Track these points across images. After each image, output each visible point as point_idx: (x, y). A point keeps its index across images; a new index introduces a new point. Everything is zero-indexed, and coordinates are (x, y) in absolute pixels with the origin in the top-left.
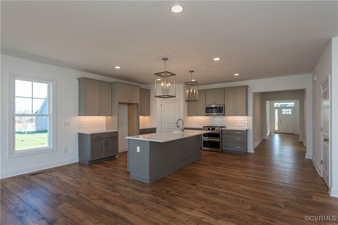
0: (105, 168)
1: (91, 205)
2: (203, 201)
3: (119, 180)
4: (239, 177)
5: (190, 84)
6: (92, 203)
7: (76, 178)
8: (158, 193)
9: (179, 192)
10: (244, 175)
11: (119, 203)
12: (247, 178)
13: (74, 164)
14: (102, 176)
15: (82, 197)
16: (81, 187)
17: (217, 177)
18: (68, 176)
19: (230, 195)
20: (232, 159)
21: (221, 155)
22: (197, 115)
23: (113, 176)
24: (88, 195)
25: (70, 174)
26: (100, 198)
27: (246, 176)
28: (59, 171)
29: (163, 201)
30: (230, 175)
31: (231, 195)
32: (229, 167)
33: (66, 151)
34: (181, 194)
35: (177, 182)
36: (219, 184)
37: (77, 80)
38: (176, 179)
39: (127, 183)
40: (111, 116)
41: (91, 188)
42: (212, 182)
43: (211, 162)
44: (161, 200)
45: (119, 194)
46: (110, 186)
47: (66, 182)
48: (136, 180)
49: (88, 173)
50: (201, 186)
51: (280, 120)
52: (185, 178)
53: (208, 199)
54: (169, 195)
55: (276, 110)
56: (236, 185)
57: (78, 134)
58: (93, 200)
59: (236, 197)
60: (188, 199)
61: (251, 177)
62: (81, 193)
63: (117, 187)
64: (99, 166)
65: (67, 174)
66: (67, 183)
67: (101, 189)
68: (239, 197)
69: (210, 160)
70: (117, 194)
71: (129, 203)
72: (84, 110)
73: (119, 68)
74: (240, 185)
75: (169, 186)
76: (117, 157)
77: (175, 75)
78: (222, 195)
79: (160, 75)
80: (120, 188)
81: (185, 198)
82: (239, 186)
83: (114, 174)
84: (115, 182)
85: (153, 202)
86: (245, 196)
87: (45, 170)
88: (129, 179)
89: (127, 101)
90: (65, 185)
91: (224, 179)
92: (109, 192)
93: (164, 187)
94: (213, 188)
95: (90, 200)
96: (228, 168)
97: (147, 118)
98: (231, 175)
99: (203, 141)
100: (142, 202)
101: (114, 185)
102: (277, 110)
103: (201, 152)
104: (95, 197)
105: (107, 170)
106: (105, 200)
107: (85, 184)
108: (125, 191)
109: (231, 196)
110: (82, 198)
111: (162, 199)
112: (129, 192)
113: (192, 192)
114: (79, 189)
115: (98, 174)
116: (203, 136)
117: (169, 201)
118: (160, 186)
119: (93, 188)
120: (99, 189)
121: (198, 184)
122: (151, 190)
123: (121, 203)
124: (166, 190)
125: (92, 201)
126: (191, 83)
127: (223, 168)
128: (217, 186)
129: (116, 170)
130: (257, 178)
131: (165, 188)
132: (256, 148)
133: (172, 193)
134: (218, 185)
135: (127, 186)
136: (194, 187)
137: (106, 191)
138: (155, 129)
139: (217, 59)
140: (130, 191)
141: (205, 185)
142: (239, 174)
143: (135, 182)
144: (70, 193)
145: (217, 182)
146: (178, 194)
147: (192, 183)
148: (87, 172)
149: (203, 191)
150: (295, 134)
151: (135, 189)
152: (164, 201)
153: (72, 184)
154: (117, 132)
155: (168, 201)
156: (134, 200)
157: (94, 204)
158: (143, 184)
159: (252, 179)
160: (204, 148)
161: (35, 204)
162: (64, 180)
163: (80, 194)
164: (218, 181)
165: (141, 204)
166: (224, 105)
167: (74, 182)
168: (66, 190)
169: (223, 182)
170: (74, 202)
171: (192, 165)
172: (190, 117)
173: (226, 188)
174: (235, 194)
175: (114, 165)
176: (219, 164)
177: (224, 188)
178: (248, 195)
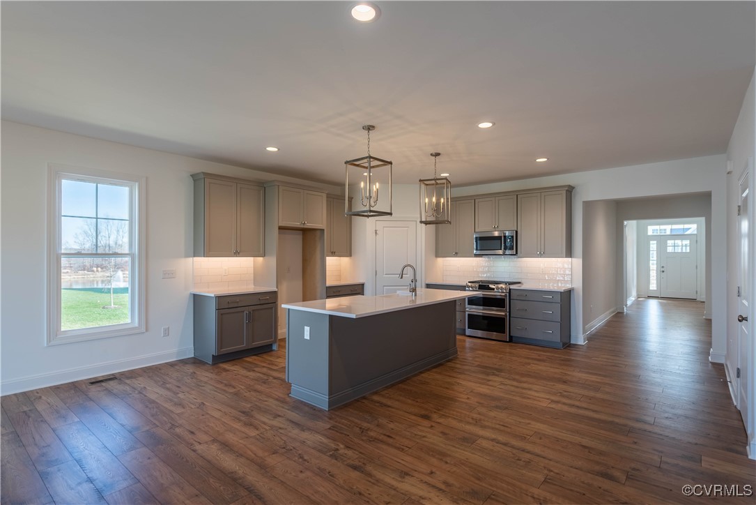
0: (244, 372)
1: (192, 454)
2: (437, 456)
3: (266, 401)
4: (535, 402)
5: (433, 184)
6: (194, 451)
7: (178, 393)
8: (342, 433)
9: (387, 434)
10: (548, 399)
11: (251, 453)
12: (553, 406)
13: (184, 362)
14: (232, 390)
15: (179, 436)
16: (182, 413)
17: (482, 402)
18: (164, 388)
19: (502, 446)
20: (528, 358)
21: (507, 348)
22: (456, 255)
23: (256, 391)
24: (192, 433)
25: (170, 383)
26: (215, 441)
27: (553, 401)
28: (149, 377)
29: (346, 452)
30: (514, 398)
31: (505, 444)
32: (517, 377)
33: (167, 332)
34: (391, 437)
35: (390, 409)
36: (482, 417)
37: (192, 179)
38: (389, 403)
39: (281, 409)
40: (264, 255)
41: (201, 417)
42: (468, 413)
43: (478, 366)
44: (343, 451)
45: (257, 432)
46: (244, 412)
47: (157, 400)
48: (302, 402)
49: (206, 383)
50: (441, 420)
51: (663, 267)
52: (410, 401)
53: (449, 452)
54: (364, 438)
55: (651, 242)
56: (522, 421)
57: (192, 296)
58: (200, 443)
59: (515, 451)
60: (403, 449)
61: (564, 404)
62: (180, 426)
63: (258, 416)
64: (232, 368)
65: (164, 385)
66: (157, 403)
67: (223, 419)
68: (523, 451)
69: (477, 359)
70: (253, 433)
71: (274, 454)
72: (204, 245)
73: (276, 150)
74: (533, 423)
75: (369, 418)
76: (275, 347)
77: (391, 163)
78: (485, 444)
79: (358, 165)
80: (264, 419)
81: (398, 448)
82: (529, 424)
83: (258, 387)
84: (257, 404)
85: (324, 453)
86: (537, 450)
87: (122, 374)
88: (288, 399)
89: (297, 224)
90: (153, 408)
91: (497, 407)
92: (237, 427)
93: (357, 421)
94: (468, 427)
95: (194, 442)
96: (514, 380)
97: (345, 261)
98: (518, 399)
99: (469, 315)
100: (300, 452)
101: (252, 411)
102: (655, 242)
103: (464, 341)
104: (205, 438)
105: (247, 377)
106: (224, 444)
107: (193, 406)
108: (272, 427)
109: (506, 448)
110: (179, 438)
111: (348, 447)
112: (280, 428)
113: (416, 435)
114: (177, 417)
115: (226, 385)
116: (469, 304)
117: (361, 453)
118: (350, 418)
119: (208, 416)
120: (219, 420)
121: (435, 416)
122: (328, 426)
123: (255, 454)
124: (360, 428)
125: (197, 447)
126: (433, 182)
127: (502, 380)
128: (477, 422)
129: (266, 378)
130: (578, 407)
131: (359, 422)
132: (594, 335)
133: (372, 434)
134: (480, 420)
135: (279, 416)
136: (426, 423)
137: (232, 424)
138: (363, 285)
139: (485, 125)
140: (282, 426)
141: (450, 419)
142: (537, 394)
143: (299, 406)
144: (158, 426)
145: (479, 414)
146: (385, 438)
147: (423, 412)
148: (205, 379)
149: (442, 433)
150: (698, 300)
151: (293, 422)
152: (350, 453)
153: (168, 405)
154: (275, 293)
155: (357, 453)
156: (284, 448)
157: (200, 452)
158: (313, 412)
159: (566, 408)
160: (468, 332)
161: (82, 447)
162: (153, 397)
163: (178, 430)
164: (483, 410)
165: (297, 458)
166: (517, 232)
167: (171, 400)
168: (152, 419)
169: (492, 414)
170: (160, 447)
171: (434, 370)
172: (440, 260)
173: (497, 429)
174: (514, 442)
175: (264, 367)
176: (496, 369)
177: (493, 428)
178: (545, 446)
